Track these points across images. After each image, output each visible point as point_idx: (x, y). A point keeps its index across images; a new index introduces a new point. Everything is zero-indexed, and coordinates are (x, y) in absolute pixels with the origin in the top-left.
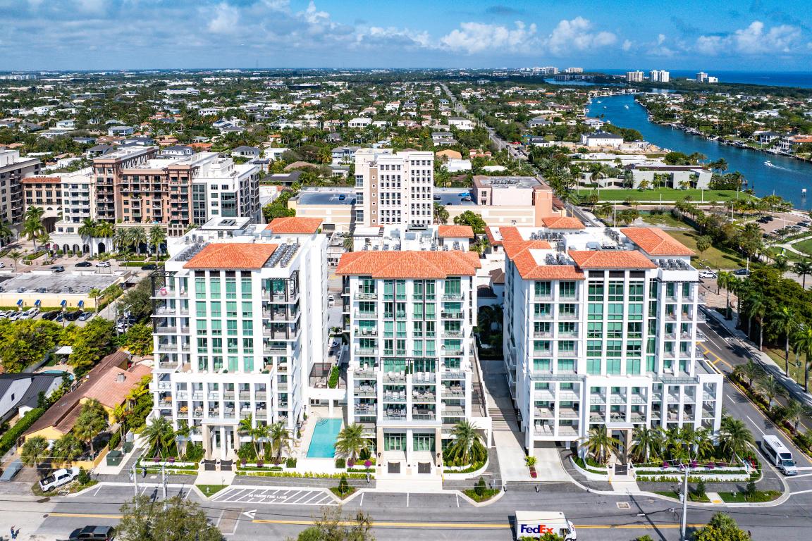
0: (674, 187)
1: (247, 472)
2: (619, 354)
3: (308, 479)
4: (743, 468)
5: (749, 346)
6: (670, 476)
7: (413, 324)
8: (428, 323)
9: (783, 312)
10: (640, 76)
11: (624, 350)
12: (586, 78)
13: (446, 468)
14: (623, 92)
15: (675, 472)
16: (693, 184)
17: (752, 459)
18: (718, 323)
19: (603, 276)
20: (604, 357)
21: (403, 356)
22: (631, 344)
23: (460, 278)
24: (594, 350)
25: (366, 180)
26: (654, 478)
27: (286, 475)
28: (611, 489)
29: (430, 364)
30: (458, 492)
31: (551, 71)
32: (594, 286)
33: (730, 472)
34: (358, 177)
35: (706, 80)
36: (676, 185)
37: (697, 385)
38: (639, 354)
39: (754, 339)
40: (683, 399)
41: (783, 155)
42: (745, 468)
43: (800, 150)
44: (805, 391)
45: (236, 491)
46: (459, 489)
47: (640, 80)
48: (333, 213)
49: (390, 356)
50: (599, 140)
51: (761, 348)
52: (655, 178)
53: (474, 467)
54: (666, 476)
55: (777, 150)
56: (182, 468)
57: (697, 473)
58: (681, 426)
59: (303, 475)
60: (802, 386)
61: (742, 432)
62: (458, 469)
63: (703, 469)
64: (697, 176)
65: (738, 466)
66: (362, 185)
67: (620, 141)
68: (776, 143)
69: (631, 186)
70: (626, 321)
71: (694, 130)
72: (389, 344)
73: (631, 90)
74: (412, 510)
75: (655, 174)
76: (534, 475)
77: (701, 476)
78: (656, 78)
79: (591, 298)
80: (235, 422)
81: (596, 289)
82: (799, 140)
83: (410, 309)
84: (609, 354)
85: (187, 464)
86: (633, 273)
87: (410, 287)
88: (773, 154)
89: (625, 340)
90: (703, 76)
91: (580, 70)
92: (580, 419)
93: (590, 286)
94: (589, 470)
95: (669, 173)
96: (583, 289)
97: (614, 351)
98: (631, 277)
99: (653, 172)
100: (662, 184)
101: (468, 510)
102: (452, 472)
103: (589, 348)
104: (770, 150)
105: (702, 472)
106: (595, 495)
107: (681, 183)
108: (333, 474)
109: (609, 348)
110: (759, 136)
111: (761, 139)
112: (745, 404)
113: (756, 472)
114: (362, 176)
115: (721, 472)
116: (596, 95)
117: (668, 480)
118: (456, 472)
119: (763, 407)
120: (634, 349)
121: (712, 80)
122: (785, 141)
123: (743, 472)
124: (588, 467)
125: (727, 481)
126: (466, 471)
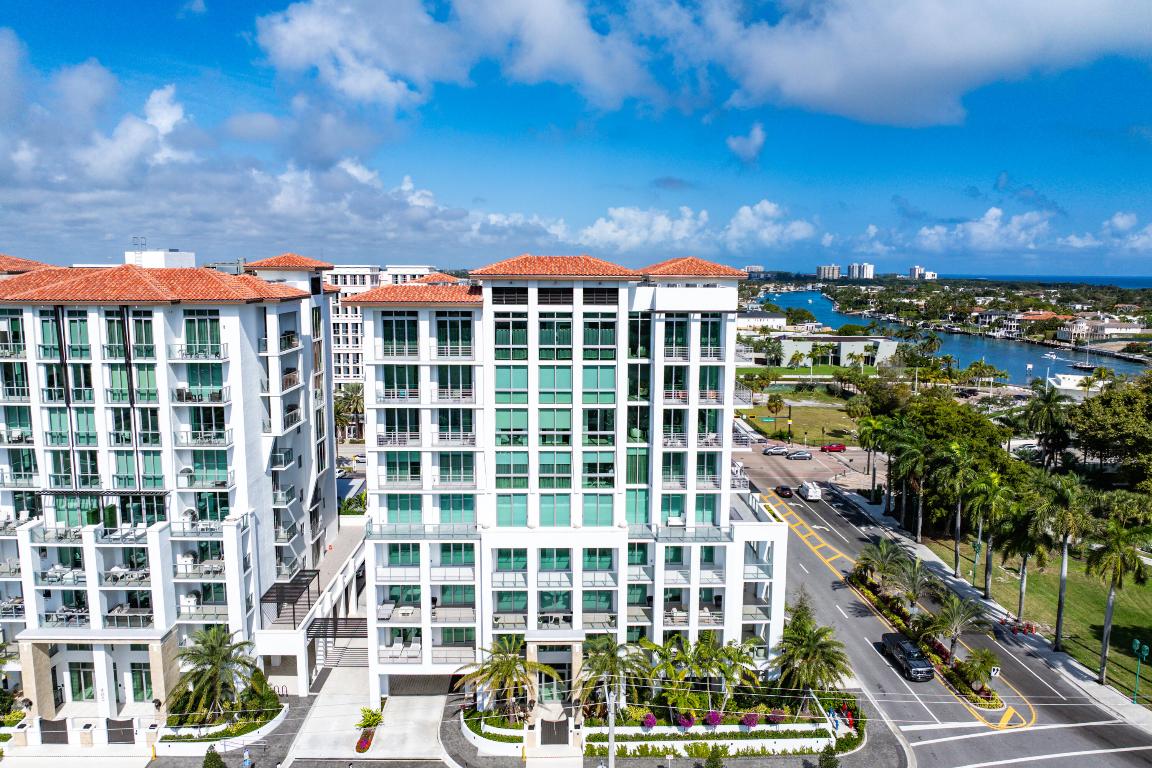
0: (842, 364)
2: (566, 482)
4: (822, 726)
5: (896, 535)
6: (659, 745)
7: (110, 414)
8: (144, 411)
9: (952, 452)
10: (837, 272)
11: (578, 474)
13: (169, 732)
14: (810, 287)
15: (674, 737)
16: (869, 360)
17: (849, 710)
18: (854, 508)
19: (525, 302)
20: (534, 488)
21: (94, 489)
22: (591, 459)
23: (216, 312)
24: (510, 474)
26: (624, 749)
29: (155, 506)
32: (505, 326)
33: (794, 735)
35: (922, 276)
36: (844, 361)
37: (729, 545)
38: (610, 482)
39: (909, 528)
40: (698, 578)
41: (1008, 338)
42: (828, 726)
43: (1030, 332)
44: (985, 597)
47: (835, 277)
49: (67, 489)
50: (752, 320)
51: (919, 539)
52: (814, 350)
53: (234, 729)
54: (650, 744)
57: (720, 736)
58: (693, 638)
60: (980, 589)
61: (821, 646)
62: (195, 733)
63: (736, 728)
64: (876, 347)
65: (813, 721)
67: (782, 322)
68: (999, 325)
69: (778, 362)
70: (578, 407)
71: (891, 317)
72: (61, 459)
75: (815, 346)
76: (364, 746)
77: (727, 742)
78: (856, 274)
79: (501, 353)
81: (510, 329)
82: (1031, 318)
83: (101, 378)
84: (545, 482)
86: (591, 296)
87: (96, 326)
88: (994, 337)
89: (579, 450)
90: (919, 270)
91: (760, 268)
92: (477, 625)
93: (499, 326)
94: (488, 736)
95: (836, 344)
96: (484, 330)
97: (556, 476)
98: (586, 302)
99: (811, 343)
100: (824, 360)
102: (179, 739)
103: (500, 468)
104: (991, 333)
105: (733, 736)
107: (851, 356)
109: (544, 468)
110: (977, 318)
111: (980, 320)
112: (867, 620)
113: (854, 734)
115: (776, 735)
116: (771, 290)
117: (656, 754)
118: (189, 738)
119: (900, 621)
120: (599, 472)
121: (929, 275)
122: (1011, 320)
123: (823, 734)
125: (784, 753)
126: (211, 738)
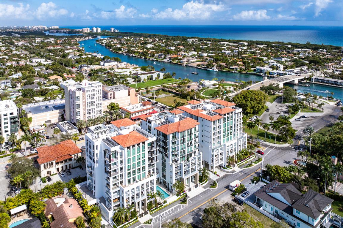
1: (154, 211)
3: (171, 204)
7: (187, 144)
10: (88, 30)
11: (230, 134)
12: (64, 31)
19: (226, 115)
20: (226, 138)
21: (185, 155)
24: (224, 136)
25: (81, 98)
26: (240, 165)
27: (165, 207)
28: (235, 171)
30: (208, 188)
31: (44, 28)
33: (252, 157)
34: (77, 97)
35: (114, 31)
36: (154, 79)
40: (242, 143)
41: (168, 62)
43: (173, 60)
45: (156, 218)
46: (208, 187)
47: (88, 32)
48: (50, 115)
49: (182, 156)
50: (109, 63)
52: (147, 77)
53: (207, 180)
54: (242, 163)
55: (166, 61)
56: (132, 222)
59: (169, 204)
64: (159, 75)
65: (252, 155)
66: (79, 100)
68: (165, 58)
69: (140, 81)
70: (230, 126)
71: (133, 55)
72: (181, 152)
73: (90, 37)
74: (204, 198)
76: (219, 176)
78: (95, 31)
79: (224, 122)
80: (145, 197)
82: (172, 57)
83: (187, 139)
85: (133, 219)
87: (187, 132)
89: (230, 131)
90: (113, 29)
92: (224, 156)
93: (224, 119)
95: (151, 74)
96: (222, 120)
97: (228, 135)
98: (231, 114)
101: (215, 191)
102: (203, 184)
106: (234, 174)
107: (156, 78)
108: (176, 199)
111: (159, 57)
114: (79, 97)
121: (116, 31)
122: (167, 57)
123: (254, 156)
124: (228, 168)
125: (252, 160)
126: (205, 183)
